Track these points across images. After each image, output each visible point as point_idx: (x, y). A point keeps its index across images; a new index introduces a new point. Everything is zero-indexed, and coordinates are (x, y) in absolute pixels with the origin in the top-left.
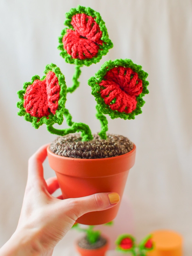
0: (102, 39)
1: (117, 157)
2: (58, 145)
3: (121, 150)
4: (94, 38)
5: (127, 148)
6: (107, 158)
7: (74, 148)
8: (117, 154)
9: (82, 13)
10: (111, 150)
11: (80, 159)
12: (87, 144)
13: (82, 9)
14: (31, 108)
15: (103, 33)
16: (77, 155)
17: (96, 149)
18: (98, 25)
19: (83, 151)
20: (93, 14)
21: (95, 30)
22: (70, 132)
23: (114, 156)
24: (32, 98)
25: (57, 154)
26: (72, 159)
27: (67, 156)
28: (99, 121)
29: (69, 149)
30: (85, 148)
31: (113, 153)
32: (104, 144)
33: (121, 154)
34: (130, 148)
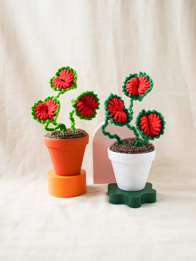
0: (74, 81)
4: (69, 81)
9: (68, 69)
13: (68, 68)
15: (75, 79)
18: (74, 76)
20: (73, 71)
21: (72, 77)
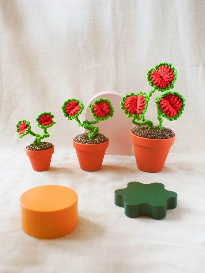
1: (164, 139)
2: (136, 130)
3: (166, 136)
5: (170, 136)
6: (159, 140)
7: (143, 133)
8: (164, 138)
10: (161, 136)
11: (146, 138)
12: (150, 132)
14: (128, 108)
16: (144, 136)
17: (154, 134)
19: (147, 134)
22: (143, 124)
23: (162, 139)
24: (130, 103)
25: (135, 135)
26: (142, 138)
27: (140, 136)
28: (158, 121)
29: (141, 133)
30: (149, 133)
31: (162, 137)
32: (159, 132)
33: (166, 138)
34: (172, 136)
